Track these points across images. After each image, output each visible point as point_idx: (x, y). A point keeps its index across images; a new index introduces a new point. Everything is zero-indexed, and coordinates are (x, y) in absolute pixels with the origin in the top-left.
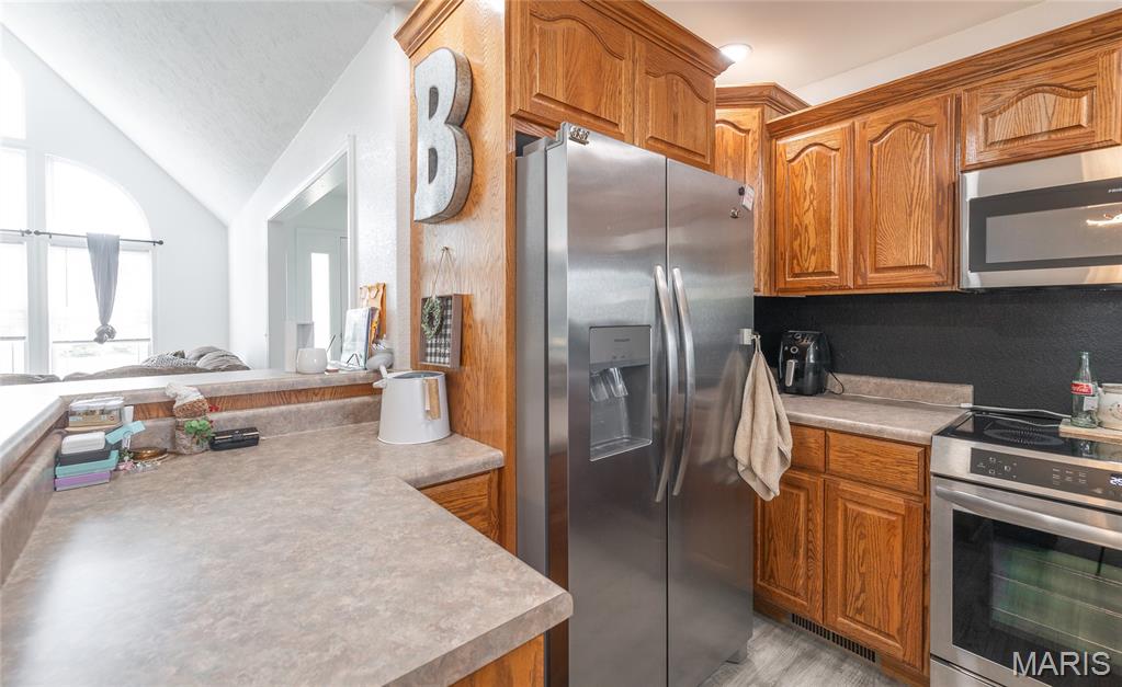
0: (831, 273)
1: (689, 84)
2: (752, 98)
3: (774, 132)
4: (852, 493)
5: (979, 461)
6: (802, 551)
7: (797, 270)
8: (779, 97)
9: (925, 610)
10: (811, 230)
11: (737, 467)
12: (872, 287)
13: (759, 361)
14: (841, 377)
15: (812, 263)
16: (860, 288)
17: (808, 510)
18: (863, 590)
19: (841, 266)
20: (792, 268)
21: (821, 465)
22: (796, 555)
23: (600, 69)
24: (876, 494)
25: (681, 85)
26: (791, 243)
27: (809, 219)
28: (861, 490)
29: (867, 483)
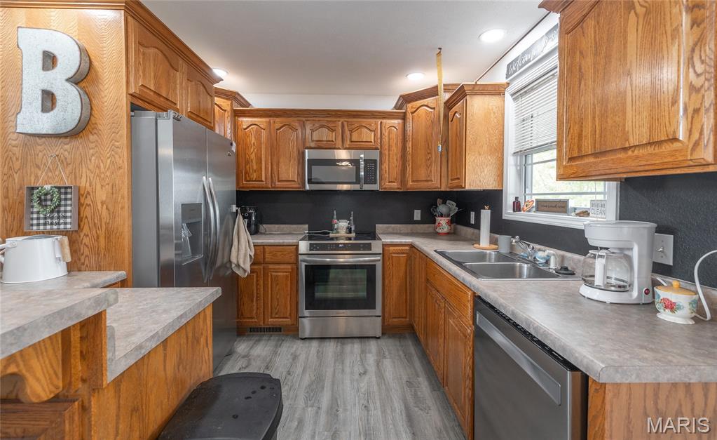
0: (262, 181)
1: (205, 87)
2: (227, 95)
3: (237, 114)
4: (274, 269)
5: (312, 247)
6: (255, 299)
7: (248, 179)
8: (239, 98)
9: (297, 303)
10: (254, 161)
11: (231, 266)
12: (278, 188)
13: (240, 217)
14: (264, 226)
15: (254, 176)
16: (273, 188)
17: (257, 281)
18: (278, 305)
19: (266, 178)
20: (246, 178)
21: (262, 261)
22: (252, 301)
23: (169, 75)
24: (282, 267)
25: (202, 87)
26: (245, 167)
27: (253, 156)
28: (277, 267)
29: (279, 263)
